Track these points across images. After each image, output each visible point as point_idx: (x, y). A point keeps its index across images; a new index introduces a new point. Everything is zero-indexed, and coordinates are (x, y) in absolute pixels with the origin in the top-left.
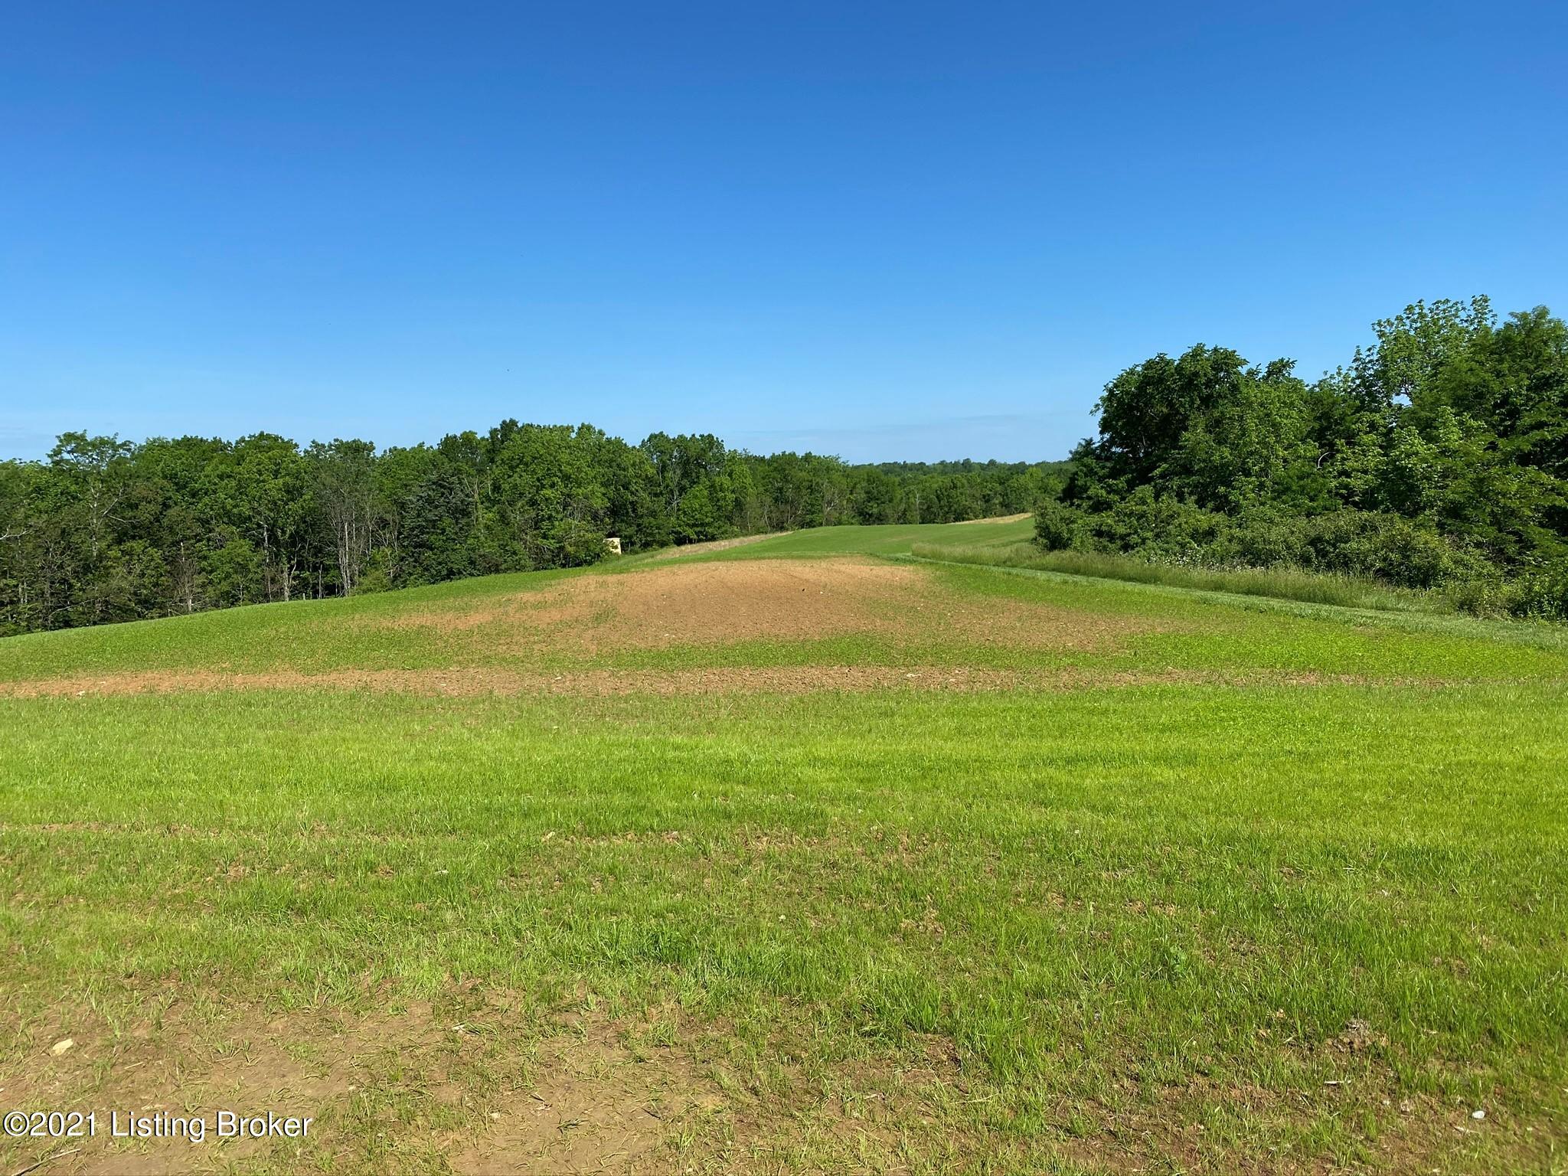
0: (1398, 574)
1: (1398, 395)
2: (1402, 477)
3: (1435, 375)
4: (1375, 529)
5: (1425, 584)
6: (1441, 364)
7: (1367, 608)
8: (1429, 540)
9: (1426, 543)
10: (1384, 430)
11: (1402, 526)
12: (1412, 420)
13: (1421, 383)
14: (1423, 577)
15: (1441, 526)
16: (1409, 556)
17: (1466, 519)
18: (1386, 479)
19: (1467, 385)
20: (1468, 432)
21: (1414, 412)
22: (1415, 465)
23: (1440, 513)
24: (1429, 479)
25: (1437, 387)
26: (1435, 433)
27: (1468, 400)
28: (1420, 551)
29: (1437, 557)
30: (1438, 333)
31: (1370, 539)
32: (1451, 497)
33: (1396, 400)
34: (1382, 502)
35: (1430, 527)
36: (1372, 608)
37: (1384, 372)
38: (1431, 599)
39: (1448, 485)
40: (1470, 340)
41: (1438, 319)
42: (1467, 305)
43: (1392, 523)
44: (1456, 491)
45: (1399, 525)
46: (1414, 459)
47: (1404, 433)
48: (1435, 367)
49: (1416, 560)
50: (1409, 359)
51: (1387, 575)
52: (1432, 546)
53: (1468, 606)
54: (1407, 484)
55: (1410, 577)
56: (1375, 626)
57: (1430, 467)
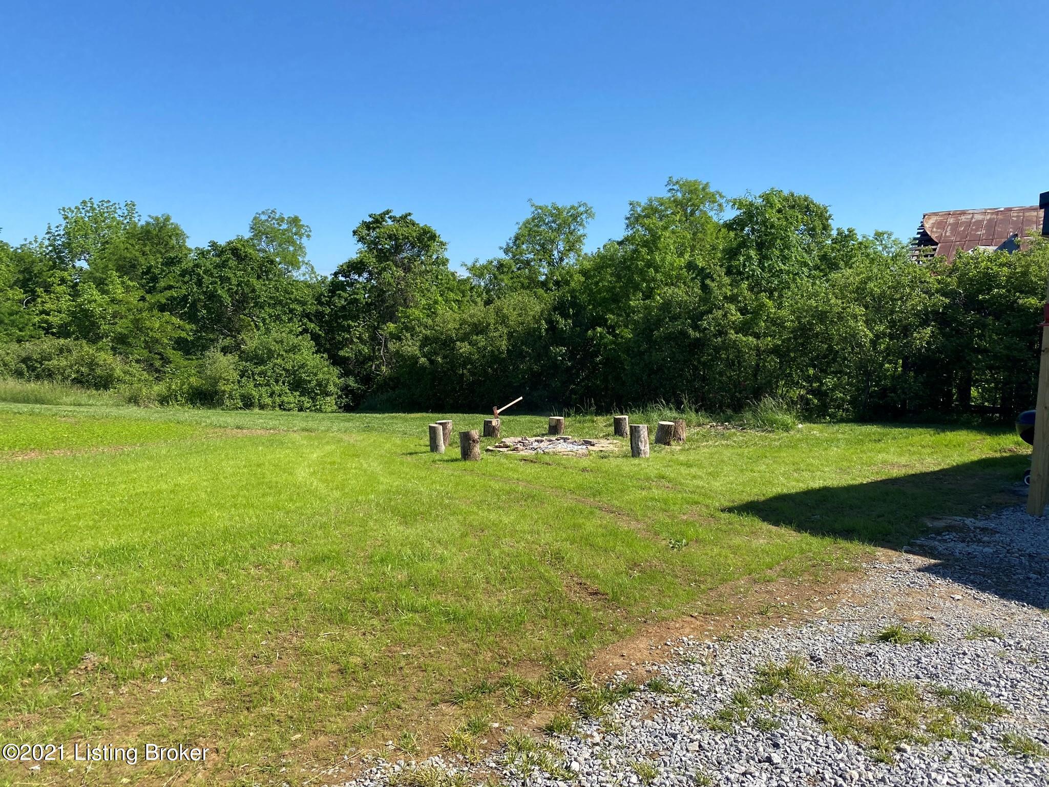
0: (87, 381)
1: (79, 260)
2: (86, 316)
3: (104, 250)
4: (69, 351)
5: (106, 387)
6: (107, 242)
7: (67, 405)
8: (106, 358)
9: (105, 360)
10: (71, 284)
11: (88, 349)
12: (90, 278)
13: (95, 255)
14: (104, 383)
15: (113, 349)
16: (94, 369)
17: (129, 345)
18: (75, 317)
19: (125, 258)
20: (127, 289)
21: (91, 273)
22: (95, 308)
23: (112, 341)
24: (104, 318)
25: (105, 258)
26: (106, 288)
27: (126, 268)
28: (101, 366)
29: (112, 369)
30: (104, 221)
31: (66, 358)
32: (119, 330)
33: (78, 264)
34: (73, 333)
35: (107, 350)
36: (71, 405)
37: (69, 244)
38: (110, 396)
39: (117, 323)
40: (125, 229)
41: (104, 213)
42: (122, 206)
43: (81, 347)
44: (122, 327)
45: (86, 348)
46: (93, 305)
47: (86, 286)
48: (103, 244)
49: (99, 371)
50: (86, 236)
51: (80, 381)
52: (109, 362)
53: (134, 400)
54: (90, 321)
55: (96, 384)
56: (74, 416)
57: (105, 310)
